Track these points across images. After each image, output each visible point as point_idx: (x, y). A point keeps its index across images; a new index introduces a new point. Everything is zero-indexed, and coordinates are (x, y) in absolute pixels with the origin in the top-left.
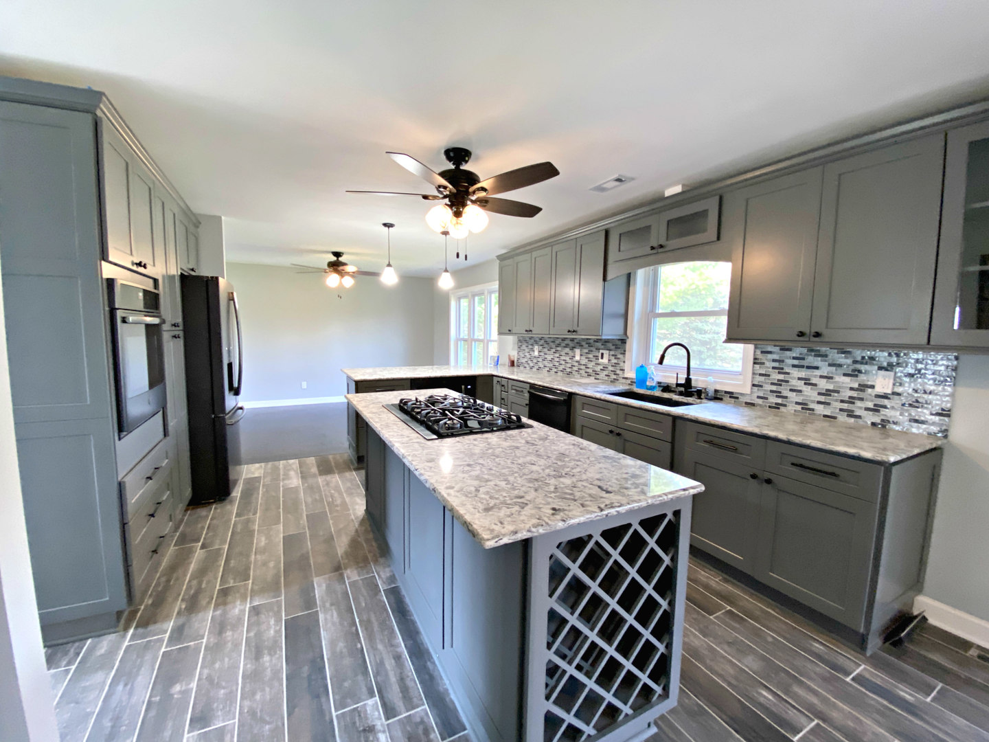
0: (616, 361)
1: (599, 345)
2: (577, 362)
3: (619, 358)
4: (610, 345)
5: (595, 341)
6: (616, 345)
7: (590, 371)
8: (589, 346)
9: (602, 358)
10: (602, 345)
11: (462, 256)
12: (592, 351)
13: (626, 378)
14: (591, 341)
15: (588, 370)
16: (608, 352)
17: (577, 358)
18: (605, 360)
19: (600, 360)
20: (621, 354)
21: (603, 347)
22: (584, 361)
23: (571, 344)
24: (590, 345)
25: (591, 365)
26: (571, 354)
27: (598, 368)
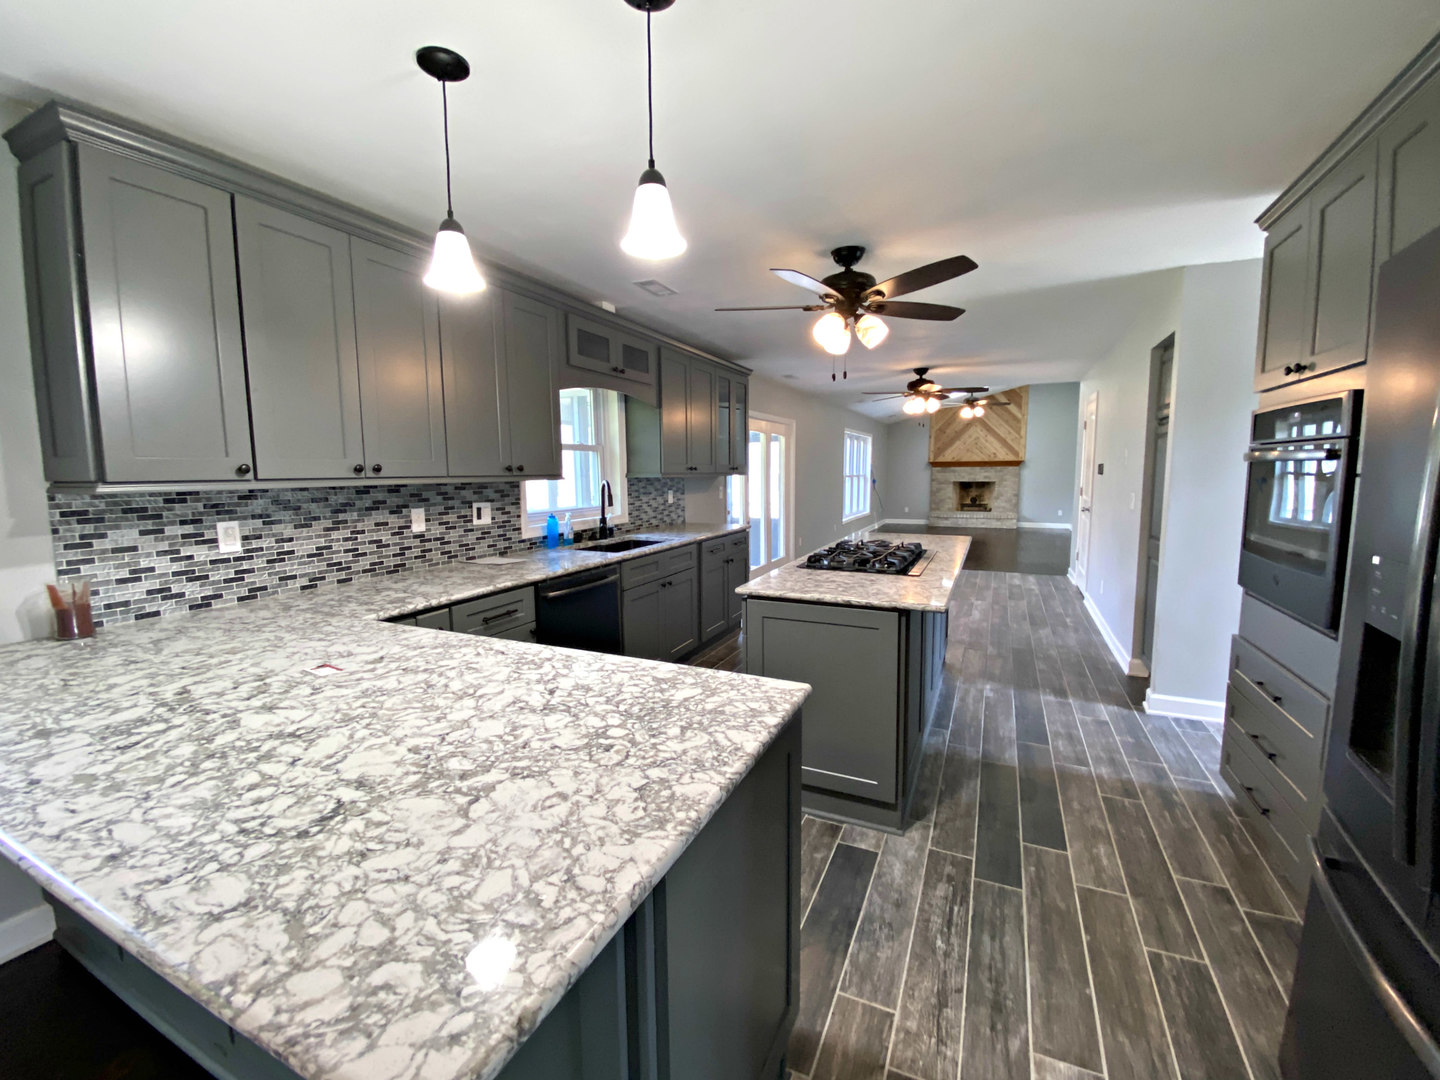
0: (505, 518)
1: (467, 494)
2: (415, 537)
3: (509, 513)
4: (490, 493)
5: (456, 488)
6: (502, 491)
7: (453, 547)
8: (444, 499)
9: (479, 517)
10: (475, 493)
11: (839, 376)
12: (453, 508)
13: (523, 541)
14: (450, 490)
15: (447, 548)
16: (488, 504)
17: (418, 526)
18: (486, 520)
19: (476, 522)
20: (513, 504)
21: (476, 497)
22: (437, 530)
23: (393, 500)
24: (446, 497)
25: (453, 535)
26: (394, 521)
27: (471, 538)
